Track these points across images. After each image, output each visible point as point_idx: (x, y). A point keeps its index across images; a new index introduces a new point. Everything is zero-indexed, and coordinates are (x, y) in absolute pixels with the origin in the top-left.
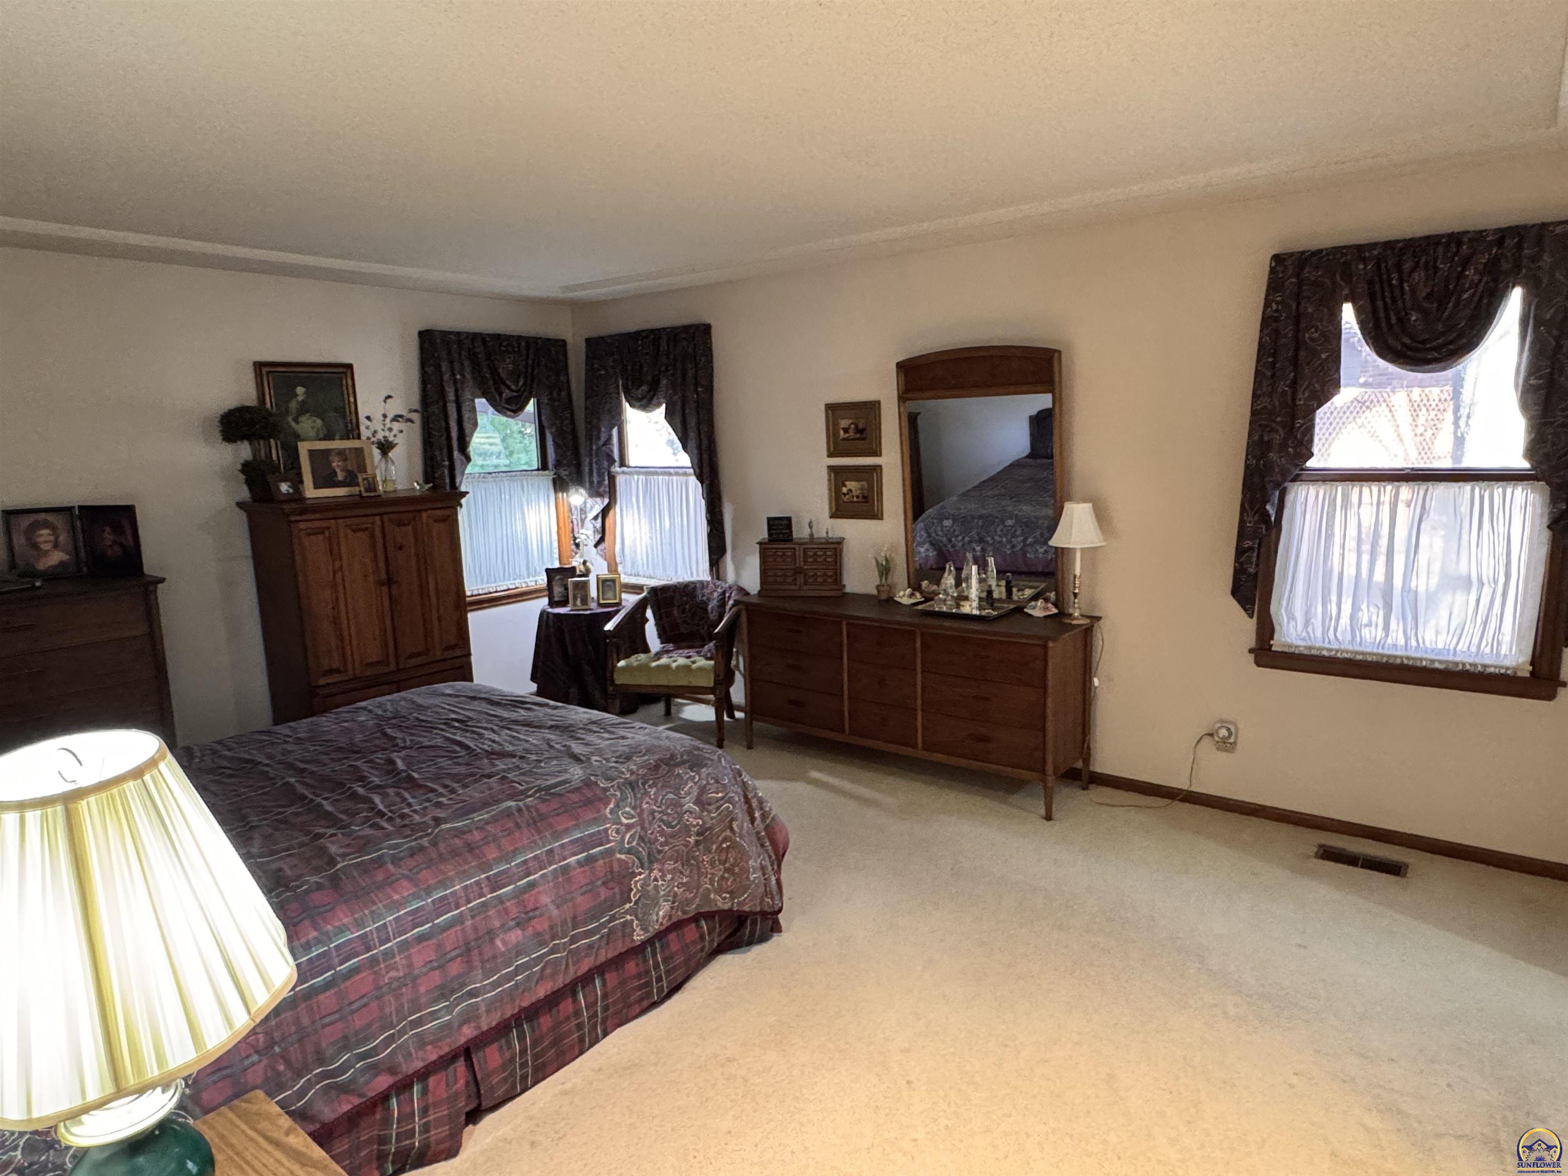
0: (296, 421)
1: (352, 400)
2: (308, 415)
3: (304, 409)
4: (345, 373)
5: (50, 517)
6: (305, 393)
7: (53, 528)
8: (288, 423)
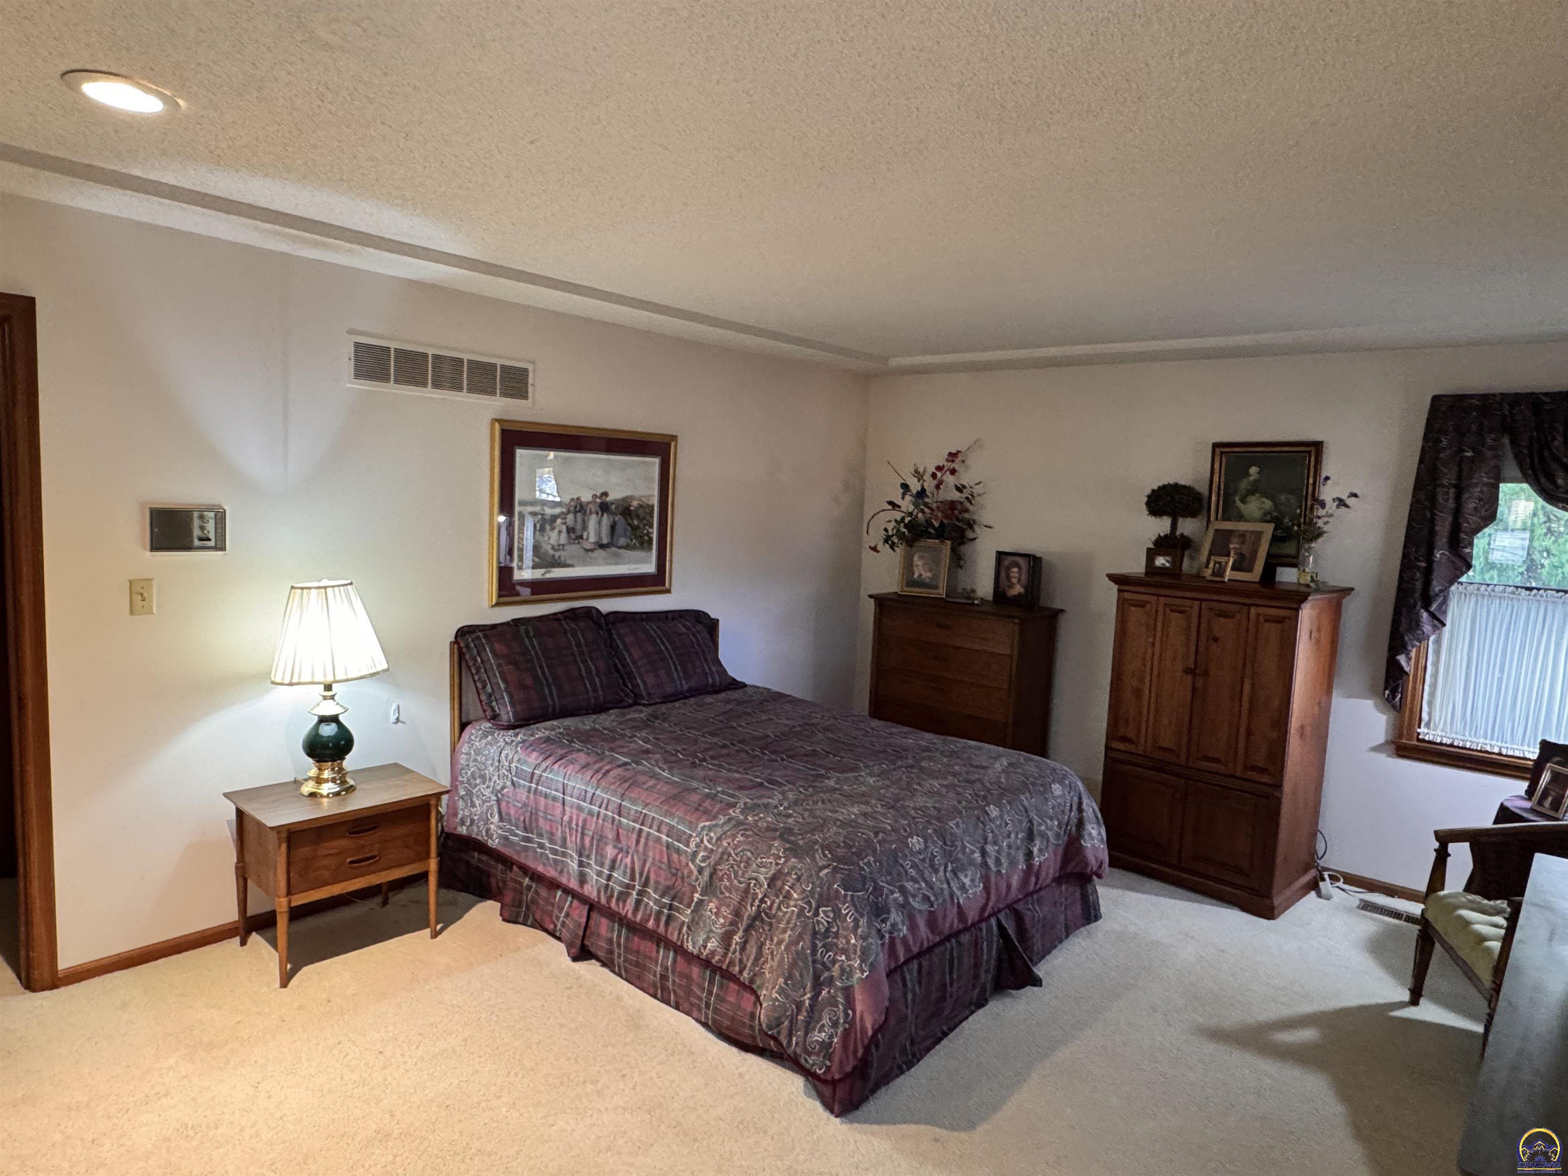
0: (1243, 501)
1: (1311, 481)
2: (1258, 495)
3: (1253, 490)
4: (1309, 452)
5: (1021, 561)
6: (1259, 473)
7: (1020, 568)
8: (1234, 502)
